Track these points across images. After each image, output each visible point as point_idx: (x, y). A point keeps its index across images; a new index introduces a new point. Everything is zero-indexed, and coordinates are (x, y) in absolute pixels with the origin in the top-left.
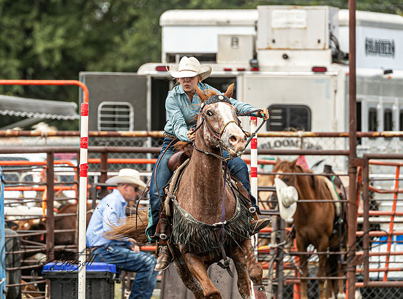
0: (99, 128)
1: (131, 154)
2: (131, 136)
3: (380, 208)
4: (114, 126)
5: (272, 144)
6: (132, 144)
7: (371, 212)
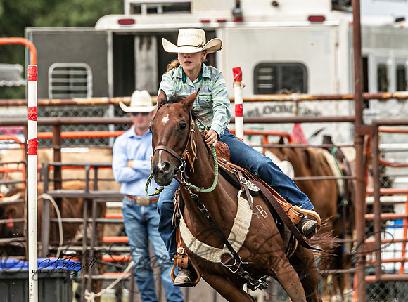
0: (51, 95)
1: (90, 126)
2: (90, 105)
3: (393, 186)
4: (69, 92)
5: (261, 111)
6: (90, 113)
7: (383, 190)
